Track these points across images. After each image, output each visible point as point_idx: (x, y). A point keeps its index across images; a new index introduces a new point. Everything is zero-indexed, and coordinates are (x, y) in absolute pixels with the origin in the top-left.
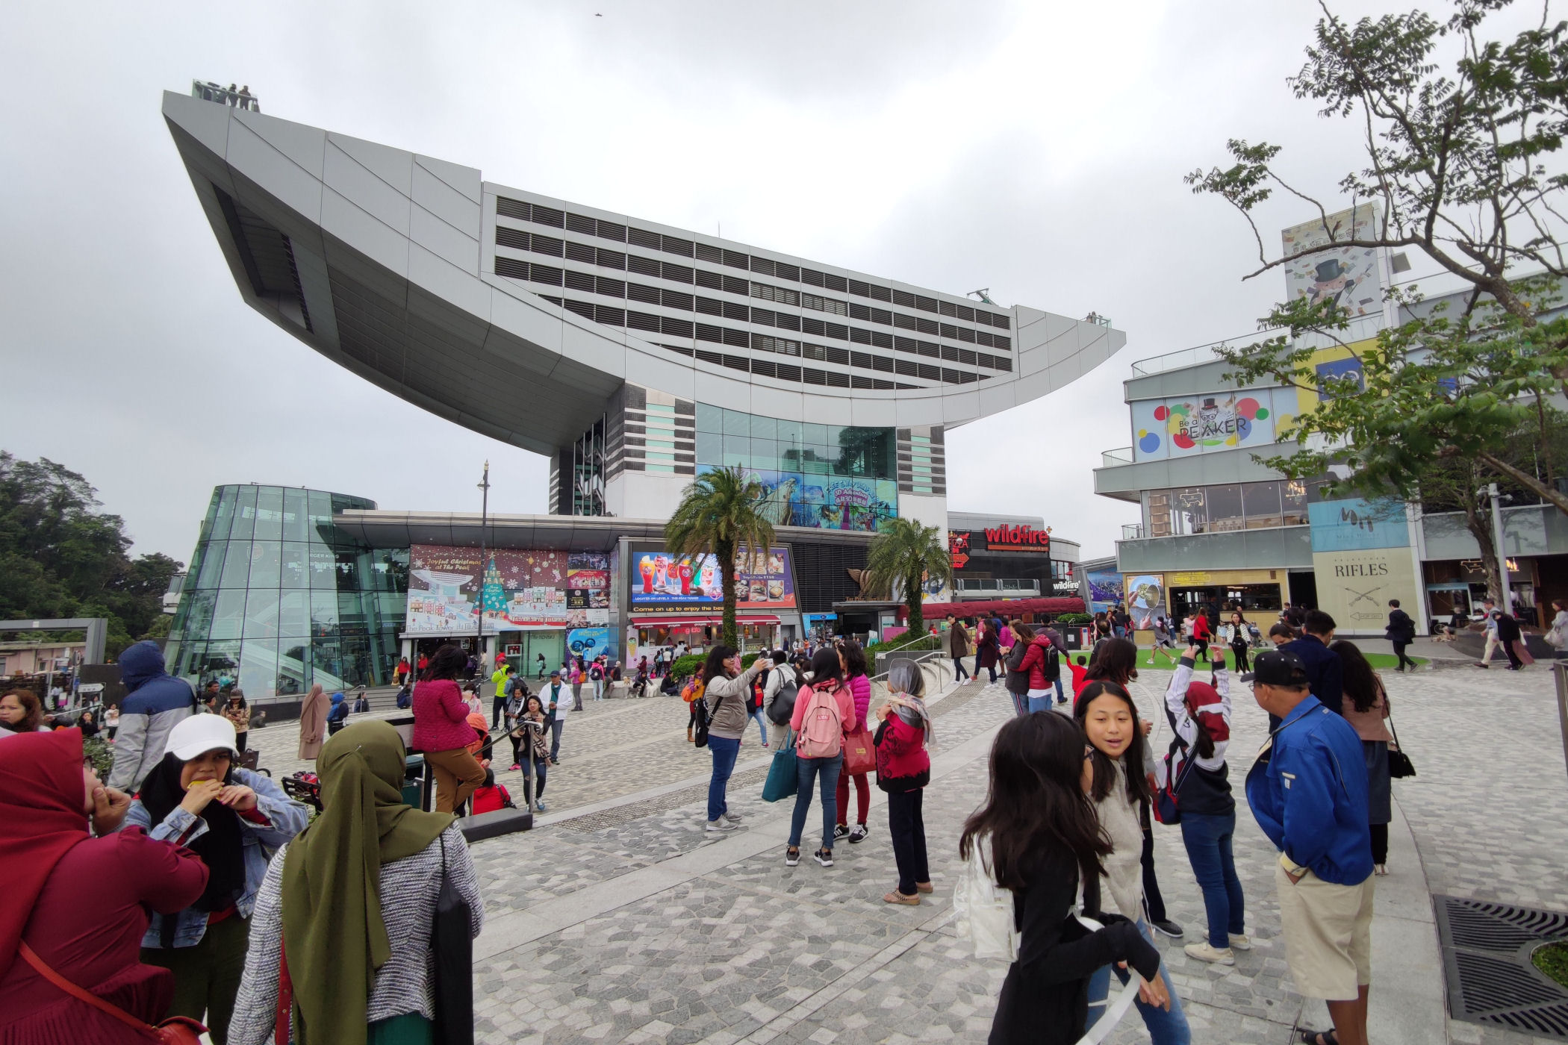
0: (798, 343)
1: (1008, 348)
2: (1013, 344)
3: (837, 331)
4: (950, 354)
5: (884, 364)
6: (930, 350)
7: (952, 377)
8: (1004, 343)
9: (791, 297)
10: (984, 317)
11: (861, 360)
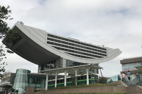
0: (80, 52)
1: (106, 53)
2: (107, 53)
3: (85, 51)
4: (99, 54)
5: (90, 55)
6: (96, 53)
7: (99, 57)
8: (106, 52)
9: (79, 46)
10: (103, 49)
11: (88, 55)
